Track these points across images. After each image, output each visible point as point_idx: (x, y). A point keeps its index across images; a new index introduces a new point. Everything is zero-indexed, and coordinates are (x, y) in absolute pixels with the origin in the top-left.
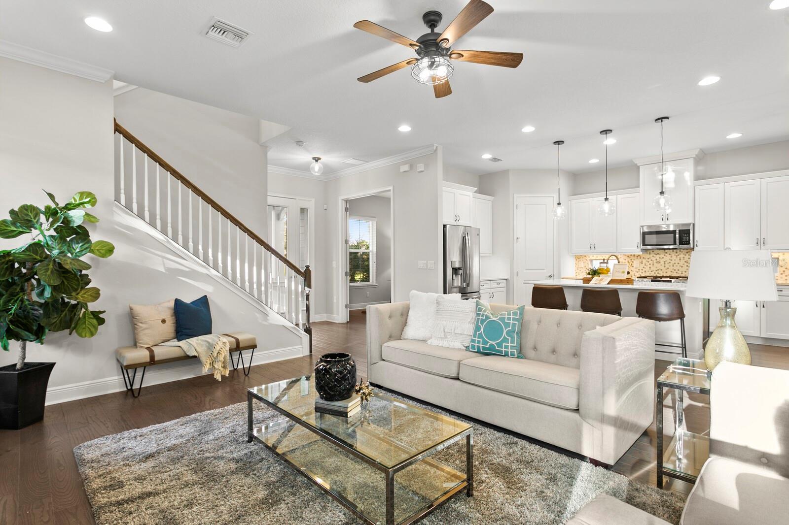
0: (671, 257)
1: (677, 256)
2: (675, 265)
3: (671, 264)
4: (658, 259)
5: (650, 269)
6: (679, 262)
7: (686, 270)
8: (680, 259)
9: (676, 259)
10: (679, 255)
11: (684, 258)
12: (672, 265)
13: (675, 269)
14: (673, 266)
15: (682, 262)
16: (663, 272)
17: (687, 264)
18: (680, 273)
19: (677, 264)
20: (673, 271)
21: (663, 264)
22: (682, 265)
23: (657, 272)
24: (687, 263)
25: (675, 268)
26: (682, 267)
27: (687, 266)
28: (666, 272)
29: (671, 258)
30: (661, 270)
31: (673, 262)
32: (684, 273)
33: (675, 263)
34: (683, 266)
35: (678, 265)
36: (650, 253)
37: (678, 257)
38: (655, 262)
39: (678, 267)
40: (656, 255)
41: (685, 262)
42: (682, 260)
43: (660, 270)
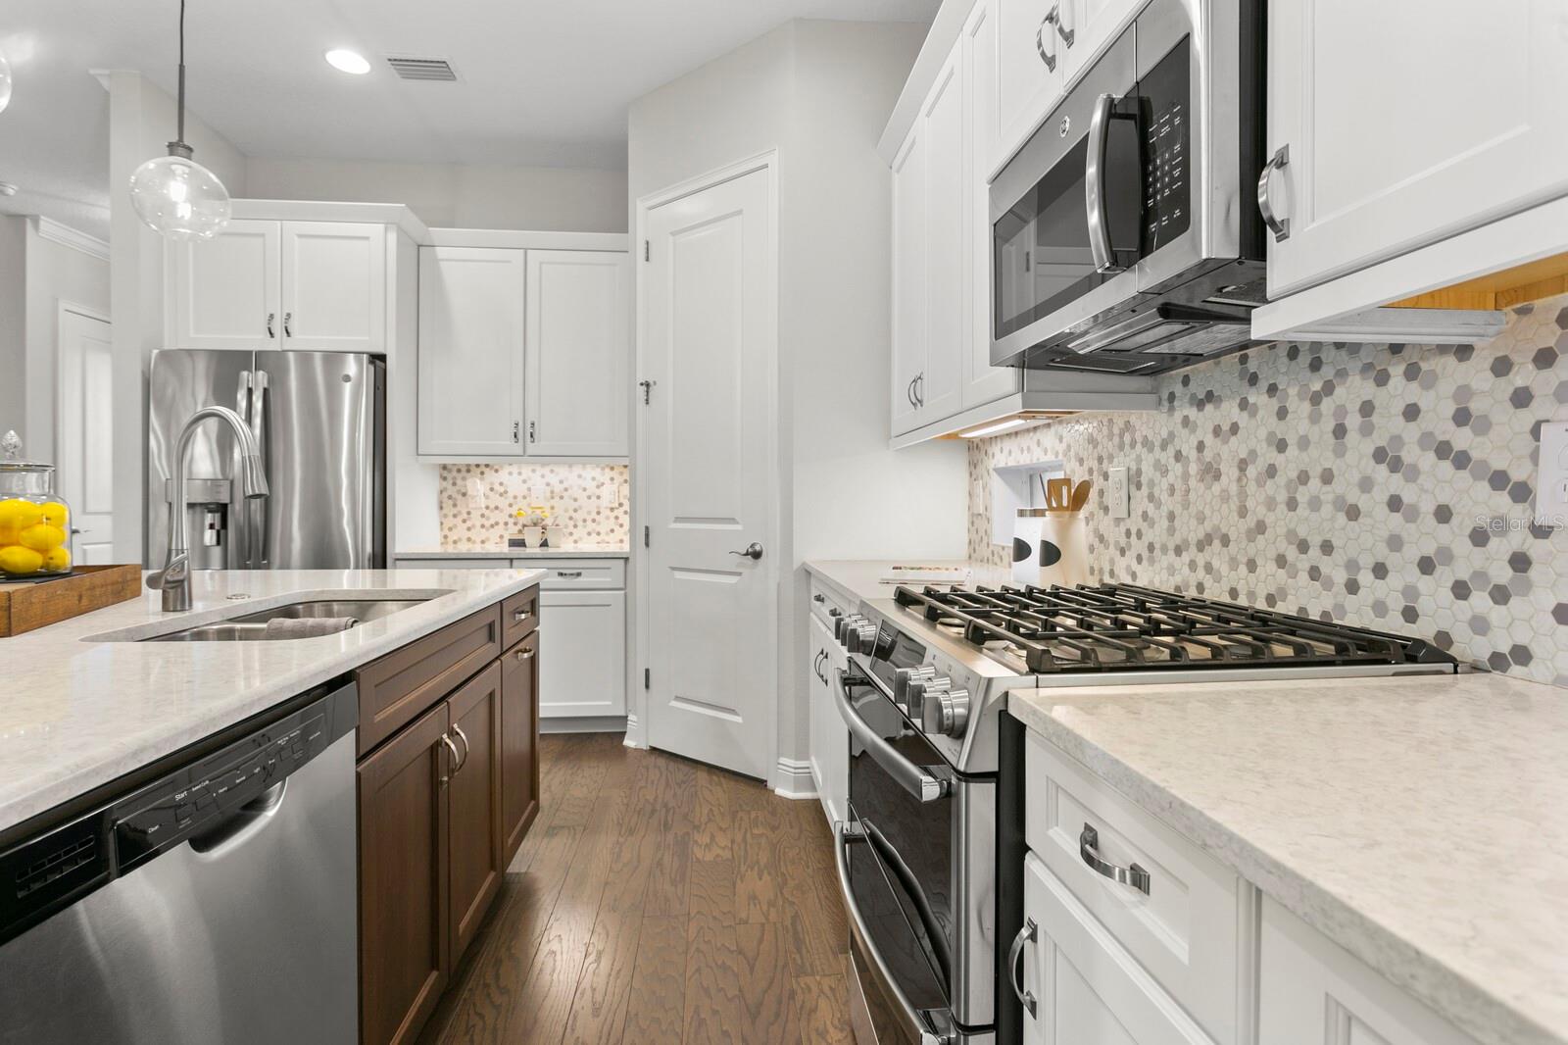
0: (1282, 413)
1: (1316, 399)
2: (1303, 495)
3: (1277, 489)
4: (1209, 440)
5: (1171, 531)
6: (1329, 461)
7: (1382, 553)
8: (1340, 431)
9: (1314, 433)
10: (1329, 388)
11: (1367, 409)
12: (1282, 497)
13: (1302, 533)
14: (1292, 504)
15: (1359, 448)
16: (1234, 564)
17: (1396, 484)
18: (1340, 577)
19: (1315, 483)
20: (1292, 553)
21: (1234, 489)
22: (1351, 499)
23: (1201, 560)
24: (1396, 465)
25: (1305, 523)
26: (1353, 513)
27: (1395, 503)
28: (1252, 566)
29: (1281, 429)
30: (1225, 541)
31: (1290, 463)
32: (1365, 578)
33: (1303, 478)
34: (1363, 501)
35: (1327, 494)
36: (1172, 397)
37: (1327, 405)
38: (1193, 468)
39: (1327, 509)
40: (1200, 405)
41: (1380, 455)
42: (1352, 437)
43: (1217, 543)
